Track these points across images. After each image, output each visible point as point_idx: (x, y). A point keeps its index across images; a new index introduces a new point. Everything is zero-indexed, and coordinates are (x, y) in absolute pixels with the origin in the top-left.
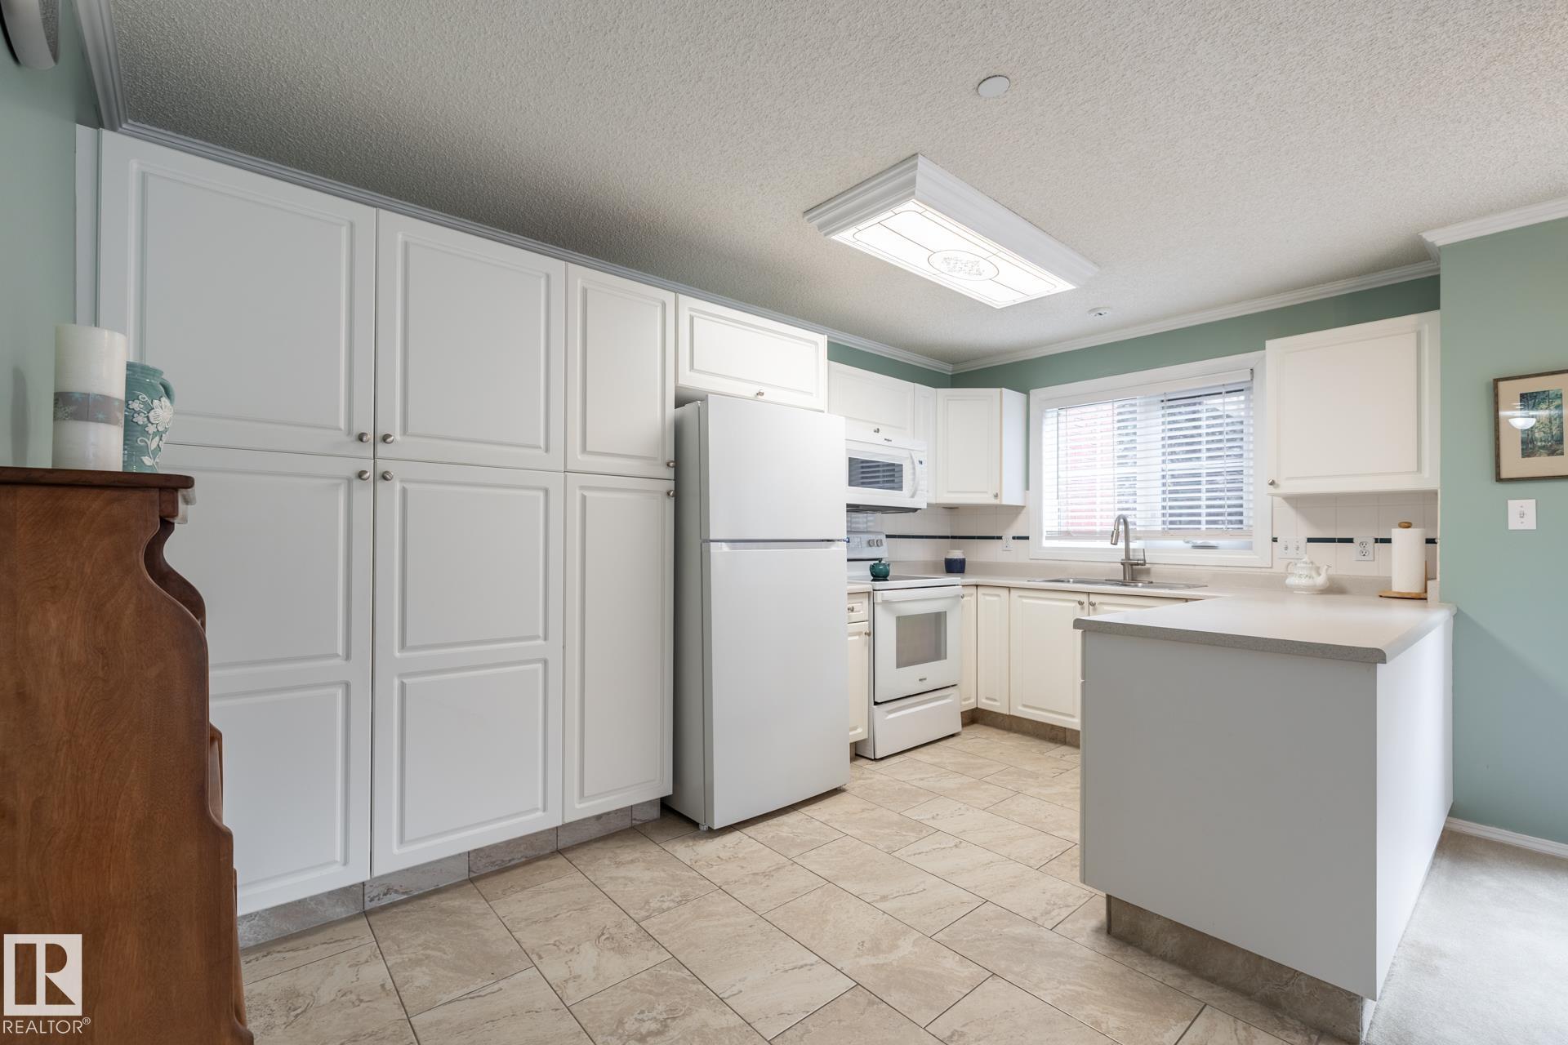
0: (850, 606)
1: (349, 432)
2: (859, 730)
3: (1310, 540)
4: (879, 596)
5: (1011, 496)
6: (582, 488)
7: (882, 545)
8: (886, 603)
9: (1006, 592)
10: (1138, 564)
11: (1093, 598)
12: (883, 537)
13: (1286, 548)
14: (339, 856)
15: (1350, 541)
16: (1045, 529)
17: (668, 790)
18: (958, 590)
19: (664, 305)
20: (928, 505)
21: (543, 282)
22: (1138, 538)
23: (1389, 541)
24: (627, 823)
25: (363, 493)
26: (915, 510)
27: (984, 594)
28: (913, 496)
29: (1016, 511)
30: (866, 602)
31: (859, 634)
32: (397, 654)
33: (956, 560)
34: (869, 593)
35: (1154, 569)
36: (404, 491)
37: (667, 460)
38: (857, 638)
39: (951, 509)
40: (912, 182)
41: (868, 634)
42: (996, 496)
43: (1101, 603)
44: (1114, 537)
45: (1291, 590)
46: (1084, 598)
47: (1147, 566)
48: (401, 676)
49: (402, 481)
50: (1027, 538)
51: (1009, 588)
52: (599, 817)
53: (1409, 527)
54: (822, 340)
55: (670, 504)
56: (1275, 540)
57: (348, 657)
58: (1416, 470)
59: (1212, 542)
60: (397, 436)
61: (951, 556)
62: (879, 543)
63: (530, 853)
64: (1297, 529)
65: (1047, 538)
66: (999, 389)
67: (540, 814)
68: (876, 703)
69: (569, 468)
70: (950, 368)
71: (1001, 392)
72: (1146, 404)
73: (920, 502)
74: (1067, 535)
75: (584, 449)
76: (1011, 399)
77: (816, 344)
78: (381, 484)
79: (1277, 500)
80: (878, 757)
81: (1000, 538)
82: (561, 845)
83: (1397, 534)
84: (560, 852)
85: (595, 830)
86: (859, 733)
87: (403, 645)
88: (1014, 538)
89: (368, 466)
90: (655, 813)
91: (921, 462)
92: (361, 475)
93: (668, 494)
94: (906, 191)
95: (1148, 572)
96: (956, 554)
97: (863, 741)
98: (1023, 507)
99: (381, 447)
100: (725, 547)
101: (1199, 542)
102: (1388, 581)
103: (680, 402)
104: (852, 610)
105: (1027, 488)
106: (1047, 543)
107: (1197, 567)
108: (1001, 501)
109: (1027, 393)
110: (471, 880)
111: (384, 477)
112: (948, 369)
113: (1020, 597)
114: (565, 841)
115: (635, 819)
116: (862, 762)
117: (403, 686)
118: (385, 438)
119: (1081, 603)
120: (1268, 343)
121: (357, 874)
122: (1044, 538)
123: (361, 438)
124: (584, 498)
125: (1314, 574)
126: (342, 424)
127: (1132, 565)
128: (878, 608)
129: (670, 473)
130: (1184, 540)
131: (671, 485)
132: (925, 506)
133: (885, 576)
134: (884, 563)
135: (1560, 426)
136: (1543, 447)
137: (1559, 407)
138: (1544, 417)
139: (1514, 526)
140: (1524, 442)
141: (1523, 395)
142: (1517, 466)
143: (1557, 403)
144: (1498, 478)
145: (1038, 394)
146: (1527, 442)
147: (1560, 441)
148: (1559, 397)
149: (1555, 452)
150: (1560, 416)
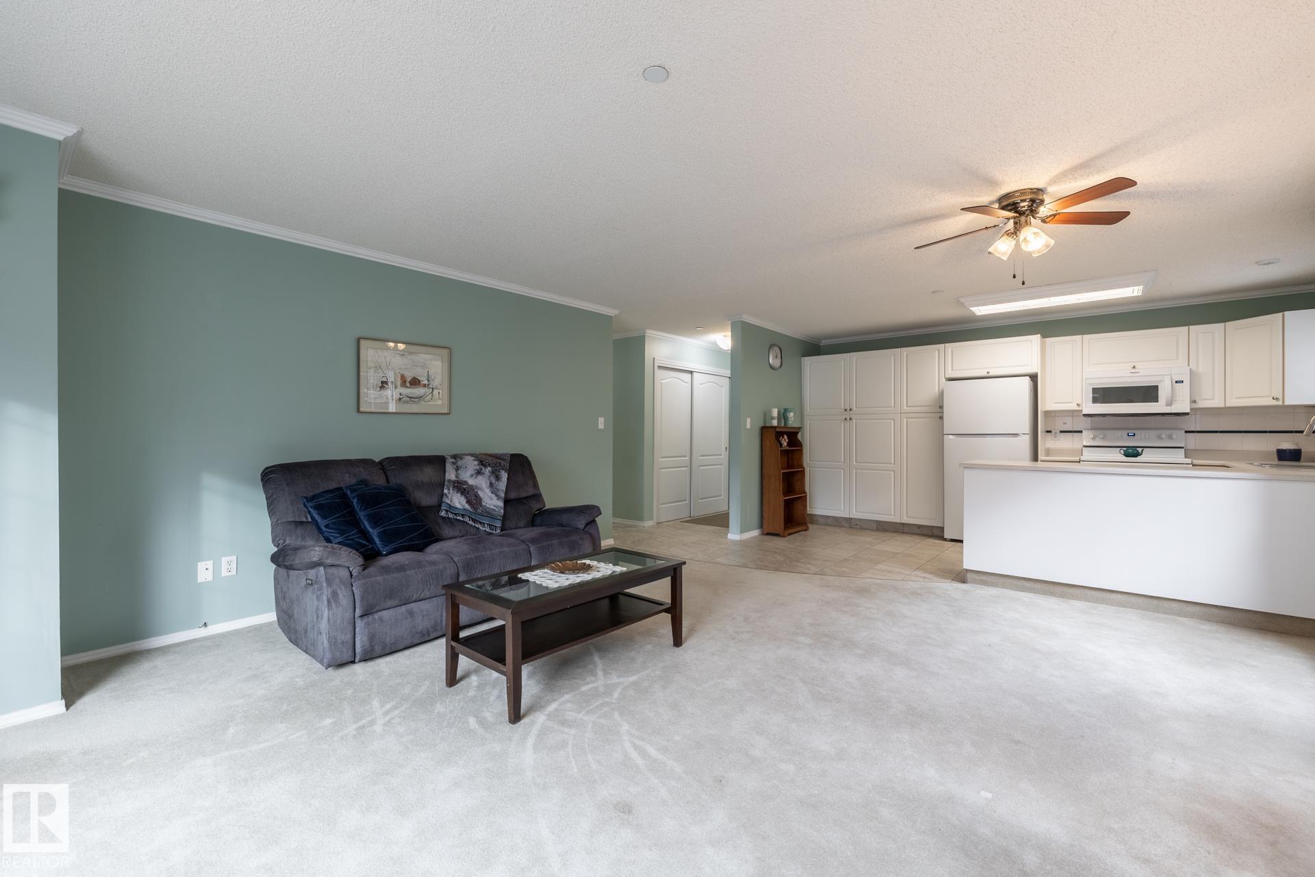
1: (843, 409)
6: (907, 418)
7: (1175, 438)
12: (1180, 432)
14: (842, 509)
17: (933, 524)
19: (940, 349)
20: (1191, 409)
21: (893, 357)
24: (930, 534)
32: (855, 464)
36: (857, 422)
37: (940, 406)
42: (1277, 399)
48: (856, 469)
49: (855, 420)
52: (918, 527)
54: (1034, 338)
55: (941, 421)
57: (844, 463)
60: (854, 409)
62: (1172, 437)
63: (895, 530)
66: (1279, 314)
67: (893, 517)
69: (902, 412)
71: (1283, 316)
73: (1180, 409)
75: (907, 406)
78: (851, 421)
84: (903, 533)
85: (917, 531)
87: (856, 462)
89: (848, 417)
91: (1178, 382)
92: (846, 419)
93: (940, 417)
99: (851, 412)
108: (1282, 402)
111: (851, 419)
115: (933, 533)
117: (856, 472)
118: (851, 410)
123: (846, 410)
124: (907, 421)
129: (941, 410)
131: (942, 415)
132: (1189, 411)
133: (1137, 455)
134: (1140, 450)
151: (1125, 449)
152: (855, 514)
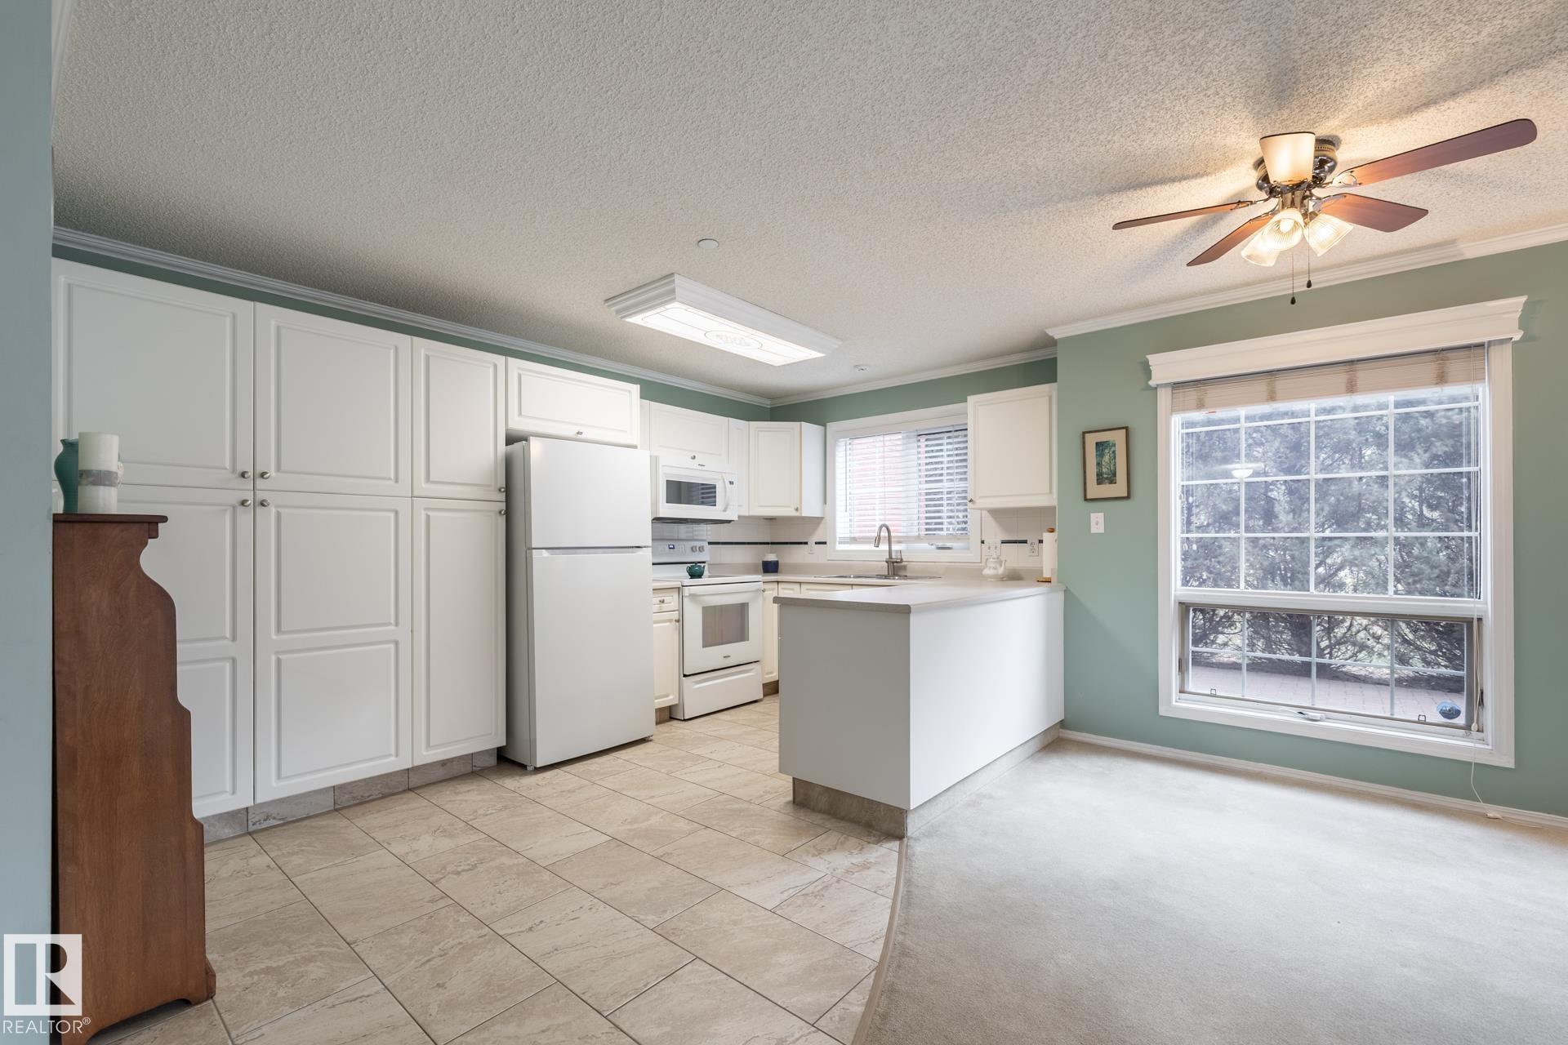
0: (661, 599)
1: (234, 471)
2: (671, 697)
3: (1003, 542)
4: (687, 591)
5: (811, 509)
6: (426, 509)
7: (703, 550)
8: (693, 596)
9: (798, 586)
10: (897, 562)
12: (705, 544)
13: (989, 548)
14: (228, 787)
15: (1025, 542)
16: (838, 536)
17: (501, 741)
18: (761, 585)
19: (495, 366)
20: (739, 517)
21: (392, 352)
22: (900, 542)
23: (1042, 542)
24: (469, 769)
25: (245, 517)
26: (729, 522)
27: (783, 588)
28: (725, 510)
29: (817, 521)
30: (676, 595)
31: (670, 621)
32: (274, 637)
33: (770, 562)
34: (679, 588)
35: (910, 566)
36: (279, 515)
37: (499, 487)
38: (668, 624)
39: (771, 520)
40: (673, 291)
41: (678, 621)
42: (797, 510)
44: (878, 541)
45: (986, 578)
47: (904, 563)
48: (277, 653)
49: (277, 506)
50: (825, 543)
51: (800, 583)
52: (444, 763)
53: (1052, 532)
54: (635, 389)
55: (502, 521)
56: (983, 542)
57: (234, 639)
58: (1048, 491)
59: (948, 545)
60: (272, 473)
61: (765, 559)
62: (701, 549)
63: (386, 791)
64: (995, 535)
65: (840, 543)
66: (799, 423)
67: (393, 758)
68: (685, 676)
69: (416, 494)
70: (769, 402)
71: (801, 426)
72: (908, 437)
73: (731, 515)
74: (854, 540)
75: (428, 479)
76: (810, 431)
77: (630, 392)
78: (259, 509)
79: (985, 513)
80: (686, 718)
81: (806, 543)
82: (411, 786)
83: (1047, 536)
84: (410, 790)
85: (441, 773)
86: (671, 700)
87: (279, 630)
88: (816, 543)
89: (249, 496)
90: (493, 761)
91: (731, 483)
92: (243, 503)
93: (500, 512)
94: (669, 296)
95: (905, 568)
96: (771, 557)
97: (676, 705)
98: (822, 518)
99: (259, 482)
100: (545, 553)
101: (940, 544)
102: (1040, 570)
103: (511, 440)
104: (663, 602)
105: (826, 503)
106: (840, 547)
108: (801, 513)
109: (824, 425)
110: (336, 810)
111: (262, 504)
112: (767, 403)
113: (807, 589)
114: (415, 780)
115: (475, 766)
116: (674, 723)
117: (279, 661)
118: (262, 475)
120: (969, 398)
121: (243, 801)
122: (837, 543)
123: (243, 475)
124: (428, 517)
125: (998, 566)
126: (228, 464)
127: (893, 563)
128: (685, 600)
129: (502, 497)
130: (929, 544)
131: (503, 506)
132: (736, 518)
133: (700, 576)
134: (702, 565)
135: (1115, 465)
136: (1107, 478)
137: (1114, 452)
138: (1107, 458)
139: (1094, 530)
140: (1097, 475)
141: (1097, 443)
142: (1095, 490)
143: (1113, 449)
144: (1086, 499)
145: (832, 427)
146: (1099, 475)
147: (1114, 474)
148: (1114, 445)
149: (1112, 481)
150: (1115, 458)
151: (689, 565)
152: (273, 789)
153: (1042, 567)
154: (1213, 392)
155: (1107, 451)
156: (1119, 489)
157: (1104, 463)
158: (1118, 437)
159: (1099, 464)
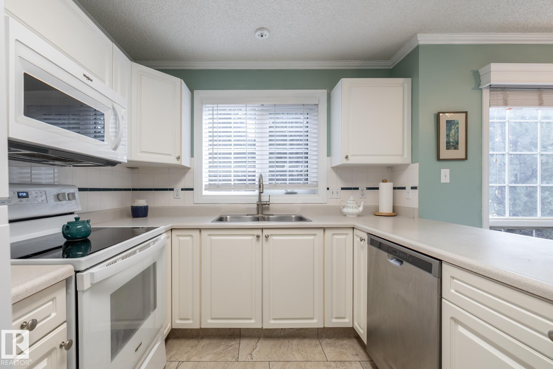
3: (342, 189)
5: (185, 160)
9: (197, 232)
10: (263, 205)
11: (266, 232)
12: (76, 190)
13: (333, 193)
15: (357, 189)
16: (204, 183)
23: (378, 189)
26: (114, 163)
27: (178, 236)
28: (114, 149)
29: (184, 170)
39: (133, 168)
42: (178, 158)
43: (271, 235)
46: (259, 232)
50: (192, 189)
51: (200, 230)
53: (386, 182)
56: (328, 189)
58: (401, 153)
59: (296, 191)
61: (135, 204)
64: (336, 184)
65: (206, 189)
73: (120, 156)
74: (218, 187)
79: (329, 169)
81: (172, 190)
83: (383, 185)
88: (182, 190)
96: (141, 203)
98: (190, 168)
101: (289, 191)
102: (377, 208)
105: (192, 155)
106: (205, 193)
107: (292, 205)
108: (181, 162)
109: (192, 89)
113: (209, 235)
119: (258, 237)
122: (203, 189)
125: (356, 206)
135: (458, 137)
136: (452, 146)
137: (458, 128)
138: (453, 132)
139: (443, 181)
140: (447, 143)
141: (447, 121)
142: (445, 153)
143: (457, 126)
144: (439, 159)
145: (199, 94)
146: (448, 143)
147: (457, 143)
148: (458, 123)
149: (456, 148)
150: (458, 132)
153: (379, 205)
154: (512, 96)
155: (453, 127)
156: (460, 153)
157: (451, 135)
158: (460, 118)
159: (448, 136)
